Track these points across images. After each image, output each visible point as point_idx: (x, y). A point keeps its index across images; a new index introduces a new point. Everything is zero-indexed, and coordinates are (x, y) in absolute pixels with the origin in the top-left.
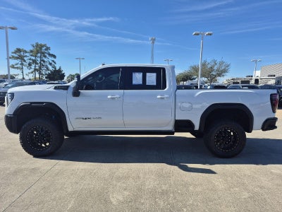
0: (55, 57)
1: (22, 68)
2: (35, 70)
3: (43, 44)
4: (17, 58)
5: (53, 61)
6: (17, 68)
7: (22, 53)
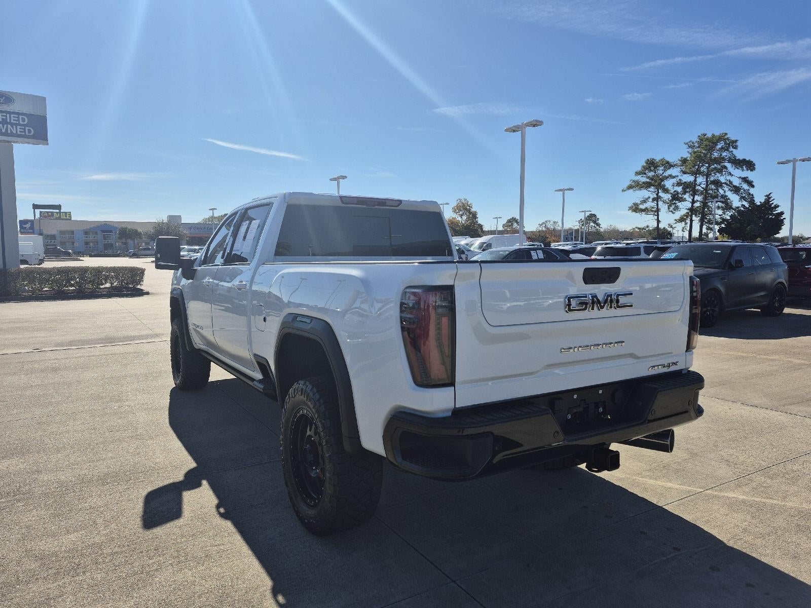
0: (750, 165)
1: (658, 210)
2: (692, 211)
3: (717, 134)
4: (647, 185)
5: (745, 180)
6: (646, 210)
7: (660, 171)
